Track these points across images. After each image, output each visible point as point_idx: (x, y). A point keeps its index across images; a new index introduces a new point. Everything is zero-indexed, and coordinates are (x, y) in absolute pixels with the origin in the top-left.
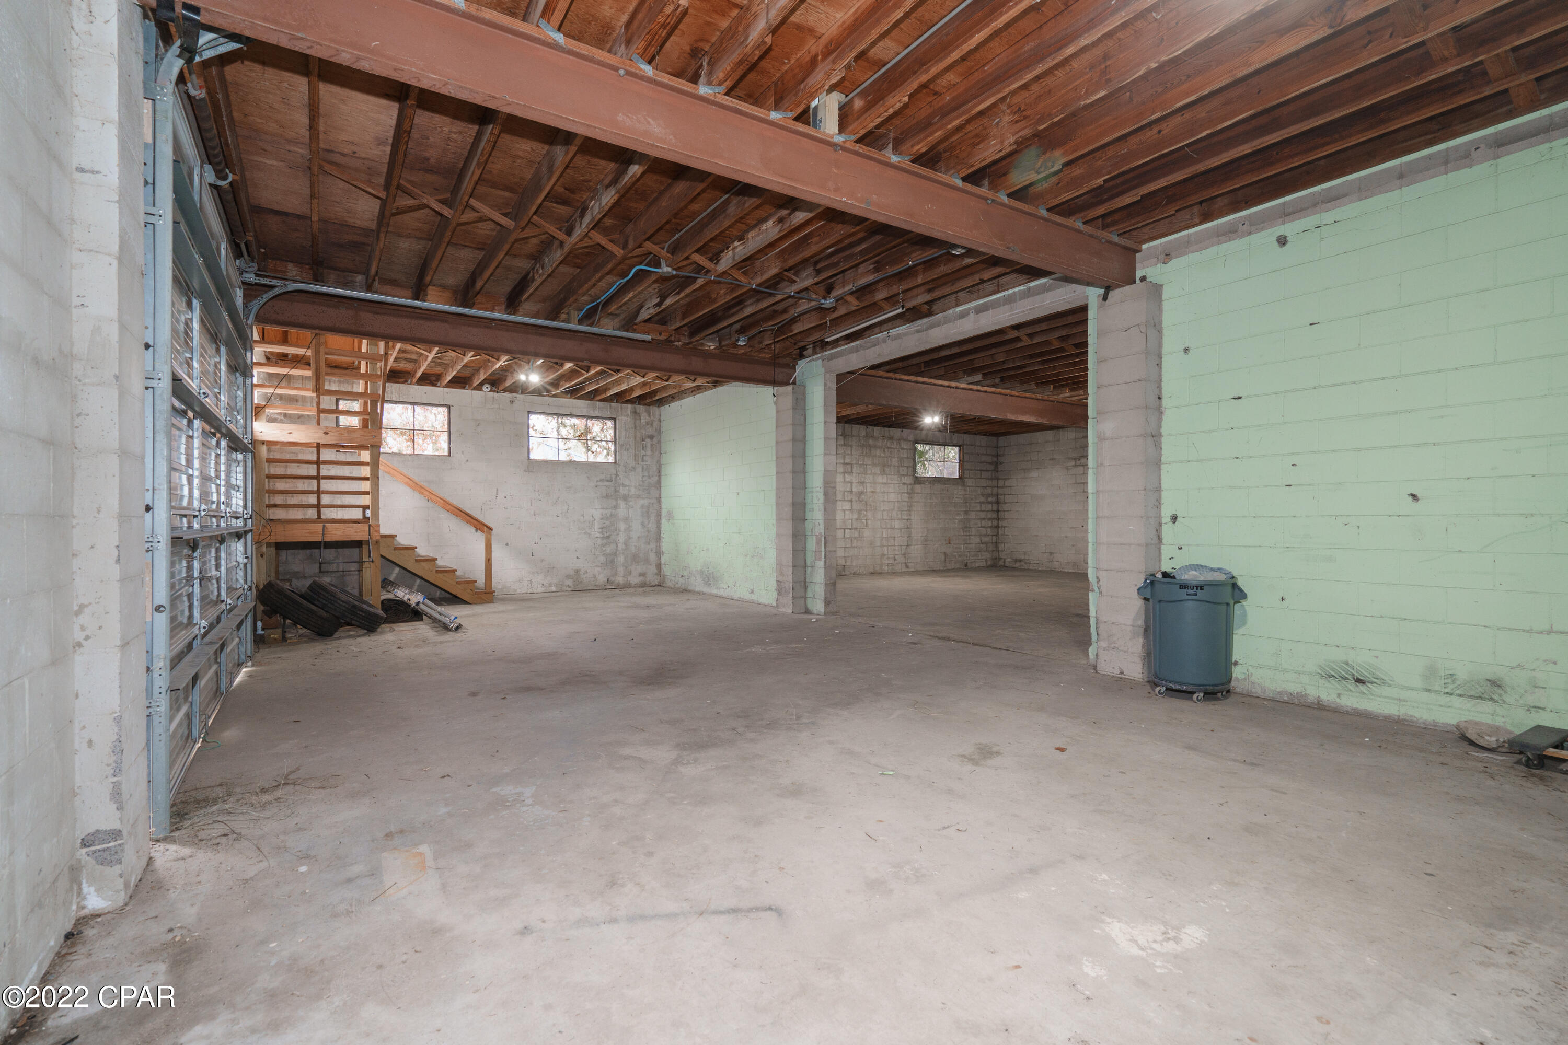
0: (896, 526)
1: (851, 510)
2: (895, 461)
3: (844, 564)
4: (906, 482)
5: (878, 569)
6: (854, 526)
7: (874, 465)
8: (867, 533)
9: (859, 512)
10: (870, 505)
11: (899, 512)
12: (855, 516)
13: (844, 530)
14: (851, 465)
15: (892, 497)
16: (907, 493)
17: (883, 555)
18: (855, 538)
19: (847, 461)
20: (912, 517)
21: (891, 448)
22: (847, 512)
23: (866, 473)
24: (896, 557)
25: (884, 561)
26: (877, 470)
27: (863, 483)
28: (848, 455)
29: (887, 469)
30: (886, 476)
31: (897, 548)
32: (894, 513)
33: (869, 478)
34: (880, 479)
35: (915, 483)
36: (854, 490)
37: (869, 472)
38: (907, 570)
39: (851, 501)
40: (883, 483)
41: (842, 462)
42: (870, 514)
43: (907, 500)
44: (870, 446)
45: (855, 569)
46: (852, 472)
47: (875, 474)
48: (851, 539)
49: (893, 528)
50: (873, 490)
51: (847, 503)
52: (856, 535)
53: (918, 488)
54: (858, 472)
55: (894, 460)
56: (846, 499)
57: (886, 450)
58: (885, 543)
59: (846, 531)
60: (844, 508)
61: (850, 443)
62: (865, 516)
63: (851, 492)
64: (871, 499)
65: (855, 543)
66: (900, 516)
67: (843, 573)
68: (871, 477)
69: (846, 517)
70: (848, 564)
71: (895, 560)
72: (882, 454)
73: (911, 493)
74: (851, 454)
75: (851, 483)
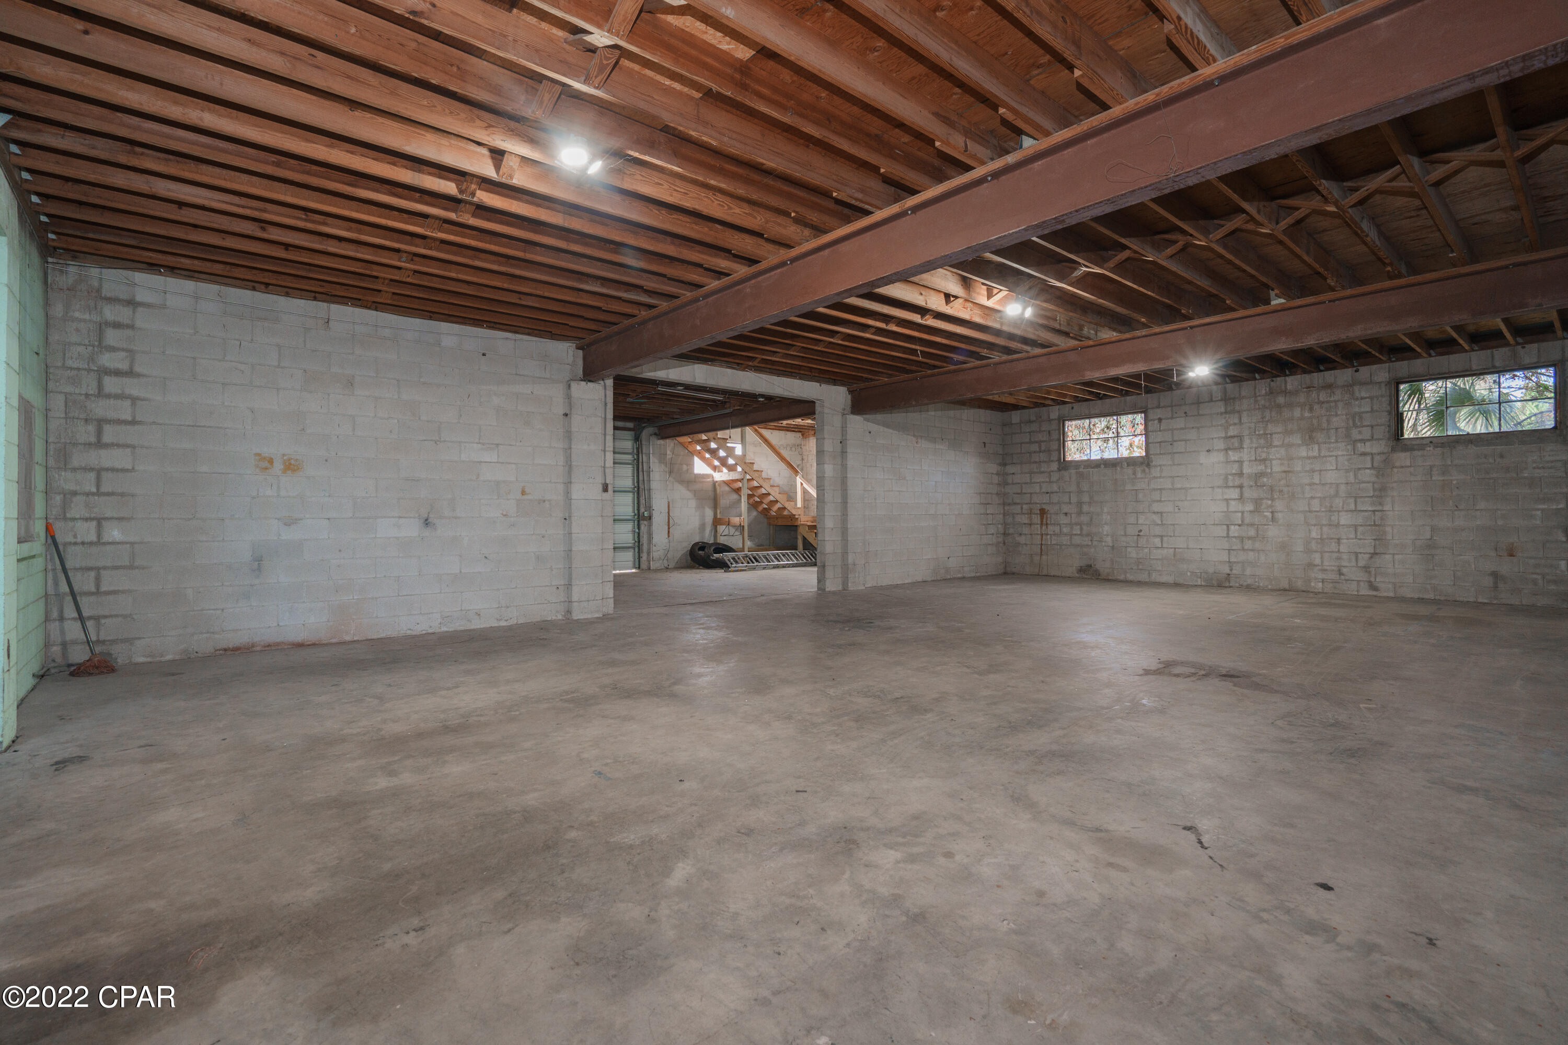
0: (1342, 522)
1: (1241, 498)
2: (1337, 422)
3: (1228, 572)
4: (1368, 450)
5: (1300, 584)
6: (1247, 521)
7: (1288, 433)
8: (1273, 532)
9: (1257, 502)
10: (1281, 491)
11: (1352, 500)
12: (1250, 507)
13: (1228, 526)
14: (1240, 437)
15: (1332, 477)
16: (1373, 468)
17: (1311, 565)
18: (1249, 538)
19: (1231, 433)
20: (1387, 507)
21: (1328, 402)
22: (1233, 503)
23: (1270, 446)
24: (1344, 570)
25: (1313, 575)
26: (1296, 439)
27: (1265, 460)
28: (1235, 424)
29: (1320, 437)
30: (1316, 447)
31: (1345, 556)
32: (1338, 502)
33: (1277, 454)
34: (1303, 452)
35: (1393, 450)
36: (1247, 470)
37: (1276, 443)
38: (1375, 593)
39: (1241, 487)
40: (1309, 458)
41: (1224, 435)
42: (1279, 505)
43: (1373, 479)
44: (1279, 406)
45: (1249, 581)
46: (1241, 448)
47: (1290, 445)
48: (1241, 539)
49: (1338, 525)
50: (1286, 469)
51: (1232, 490)
52: (1252, 532)
53: (1402, 458)
54: (1254, 445)
55: (1335, 419)
56: (1231, 484)
57: (1316, 407)
58: (1313, 545)
59: (1232, 527)
60: (1225, 497)
61: (1237, 408)
62: (1271, 506)
63: (1241, 474)
64: (1283, 482)
65: (1248, 544)
66: (1352, 507)
67: (1227, 584)
68: (1283, 451)
69: (1232, 509)
70: (1234, 572)
71: (1341, 574)
72: (1307, 414)
73: (1383, 468)
74: (1240, 423)
75: (1241, 462)
